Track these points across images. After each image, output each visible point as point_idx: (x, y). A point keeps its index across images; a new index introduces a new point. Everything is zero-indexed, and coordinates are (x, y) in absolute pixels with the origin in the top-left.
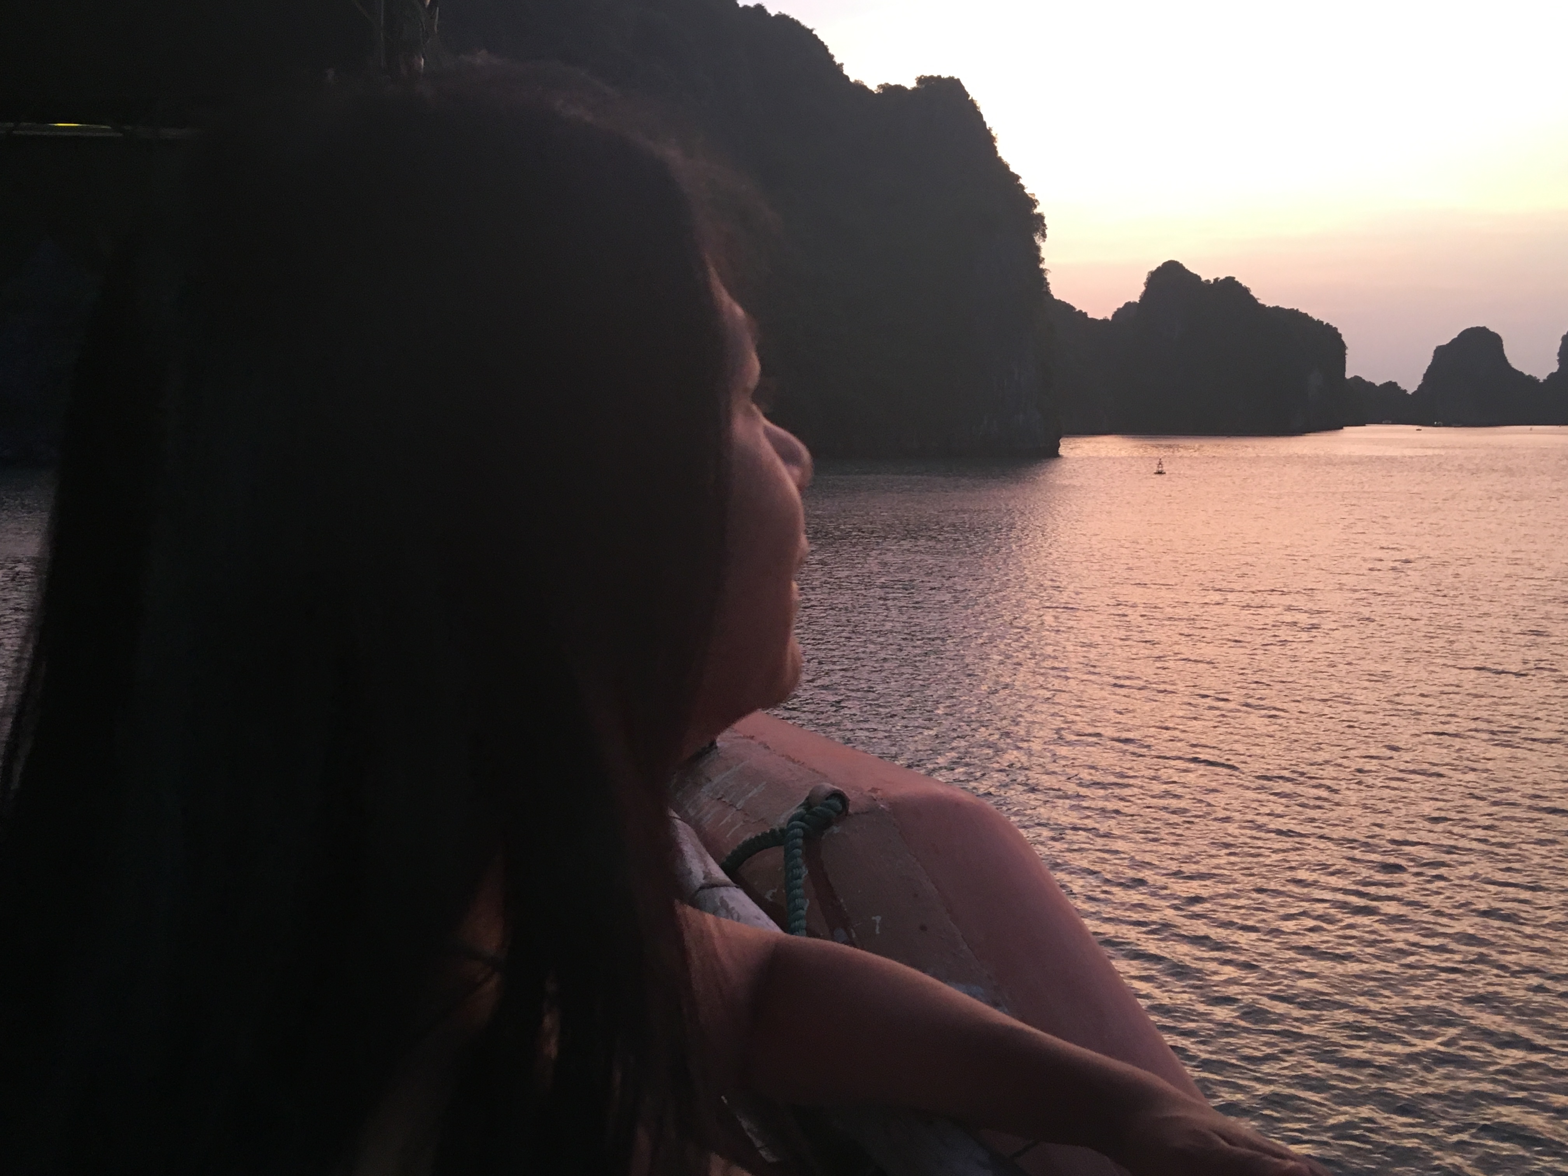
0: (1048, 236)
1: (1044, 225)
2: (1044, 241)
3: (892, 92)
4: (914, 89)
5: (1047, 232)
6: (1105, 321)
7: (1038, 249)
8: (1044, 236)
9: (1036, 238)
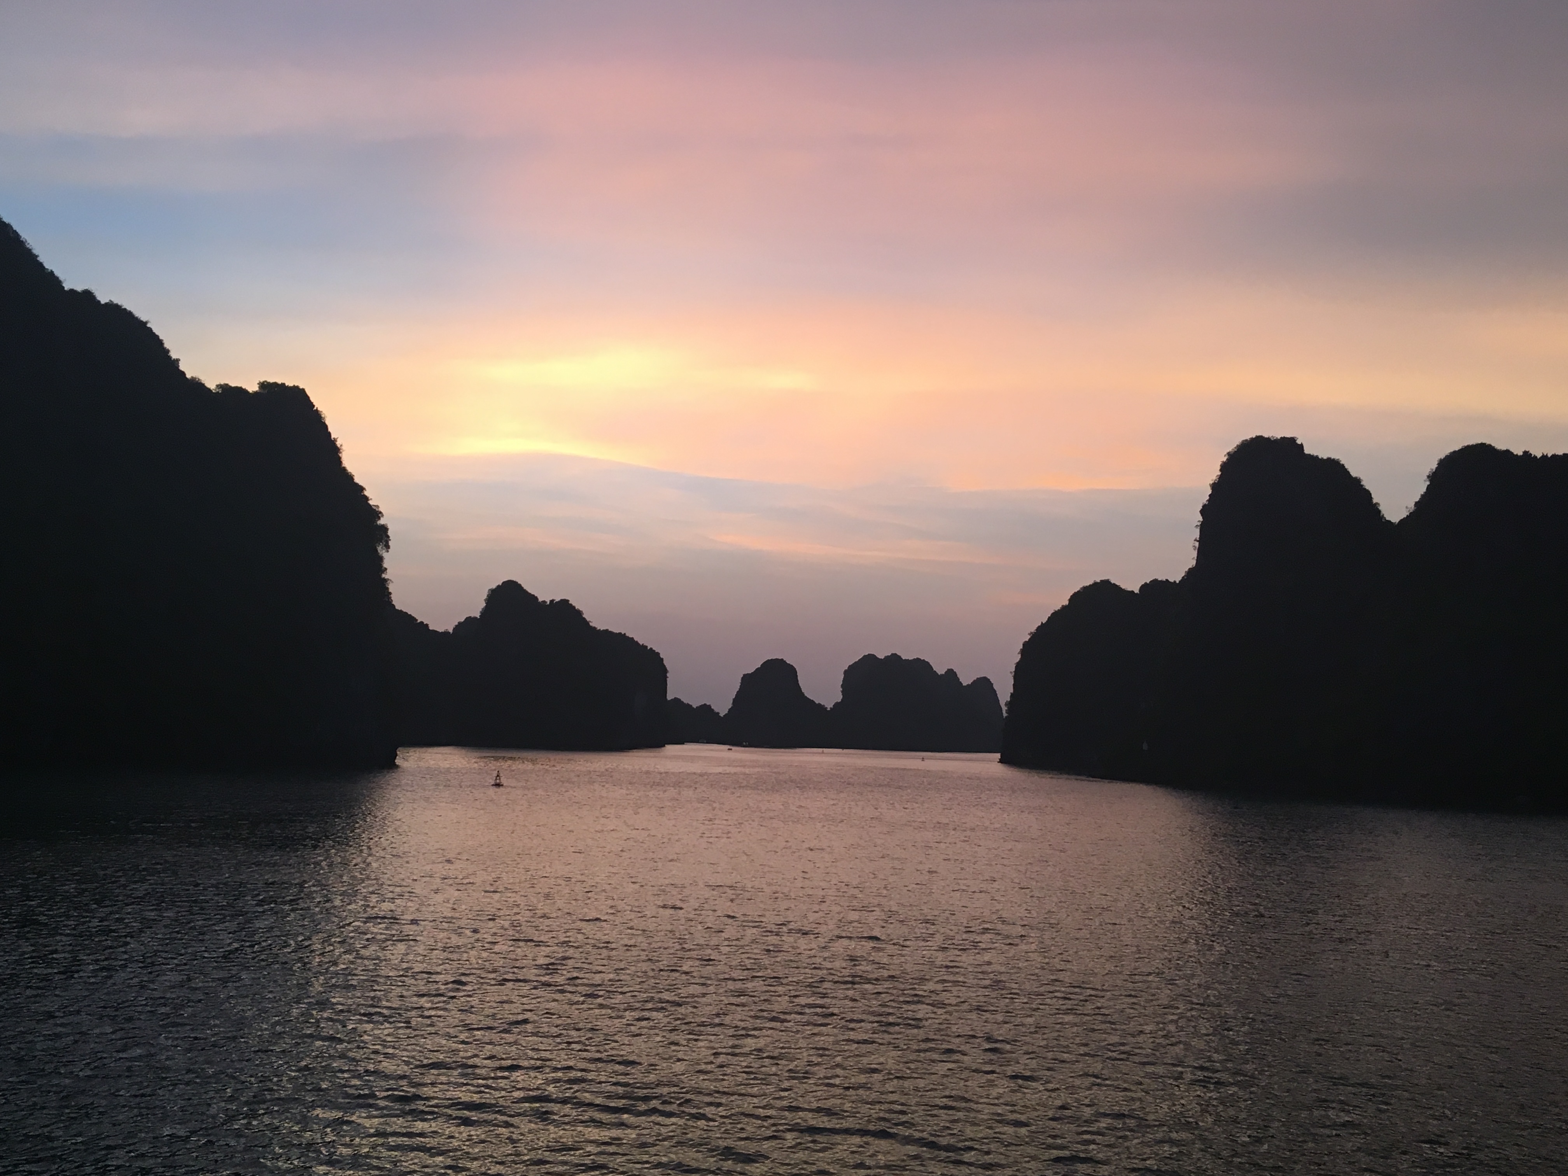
0: (391, 547)
1: (388, 537)
2: (388, 551)
3: (231, 394)
4: (256, 393)
5: (390, 543)
6: (446, 633)
7: (381, 559)
8: (387, 547)
9: (379, 549)
